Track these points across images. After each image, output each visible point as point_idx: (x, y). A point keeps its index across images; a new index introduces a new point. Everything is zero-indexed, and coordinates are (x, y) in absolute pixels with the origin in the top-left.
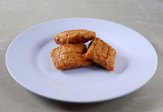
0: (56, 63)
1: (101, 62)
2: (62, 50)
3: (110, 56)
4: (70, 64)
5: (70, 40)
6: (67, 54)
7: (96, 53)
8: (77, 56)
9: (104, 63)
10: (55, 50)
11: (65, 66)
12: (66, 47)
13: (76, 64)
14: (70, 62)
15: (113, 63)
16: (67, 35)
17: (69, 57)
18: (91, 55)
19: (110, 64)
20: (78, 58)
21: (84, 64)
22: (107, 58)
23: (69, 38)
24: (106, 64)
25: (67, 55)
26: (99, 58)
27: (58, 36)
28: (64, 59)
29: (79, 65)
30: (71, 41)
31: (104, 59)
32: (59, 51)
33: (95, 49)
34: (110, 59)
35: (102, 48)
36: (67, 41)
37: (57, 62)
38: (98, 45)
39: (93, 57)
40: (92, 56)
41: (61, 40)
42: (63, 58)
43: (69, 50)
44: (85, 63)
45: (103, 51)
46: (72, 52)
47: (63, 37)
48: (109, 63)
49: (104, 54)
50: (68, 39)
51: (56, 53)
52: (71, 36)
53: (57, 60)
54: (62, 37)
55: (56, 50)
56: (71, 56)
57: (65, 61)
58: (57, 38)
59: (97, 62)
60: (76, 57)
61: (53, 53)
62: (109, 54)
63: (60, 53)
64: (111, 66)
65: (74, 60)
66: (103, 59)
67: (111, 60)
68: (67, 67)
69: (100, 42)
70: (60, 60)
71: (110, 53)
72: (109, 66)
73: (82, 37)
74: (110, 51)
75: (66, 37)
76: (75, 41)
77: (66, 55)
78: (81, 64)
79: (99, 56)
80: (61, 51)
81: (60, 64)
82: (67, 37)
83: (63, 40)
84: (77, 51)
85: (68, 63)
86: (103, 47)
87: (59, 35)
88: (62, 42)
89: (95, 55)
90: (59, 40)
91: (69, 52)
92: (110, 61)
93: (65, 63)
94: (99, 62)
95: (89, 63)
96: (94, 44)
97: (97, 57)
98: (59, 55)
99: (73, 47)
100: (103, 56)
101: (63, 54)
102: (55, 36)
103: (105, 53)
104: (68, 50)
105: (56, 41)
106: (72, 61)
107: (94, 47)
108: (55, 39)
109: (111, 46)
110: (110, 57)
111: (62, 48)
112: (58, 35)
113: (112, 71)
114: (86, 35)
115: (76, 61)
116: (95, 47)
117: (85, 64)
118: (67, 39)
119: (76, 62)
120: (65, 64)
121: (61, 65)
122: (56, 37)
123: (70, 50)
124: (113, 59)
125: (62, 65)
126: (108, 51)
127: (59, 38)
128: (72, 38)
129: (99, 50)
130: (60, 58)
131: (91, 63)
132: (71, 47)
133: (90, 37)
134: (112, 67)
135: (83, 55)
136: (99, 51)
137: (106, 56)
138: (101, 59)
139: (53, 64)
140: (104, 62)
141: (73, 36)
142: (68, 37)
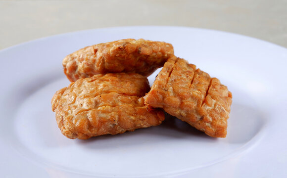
0: (66, 121)
1: (188, 114)
2: (82, 88)
3: (213, 98)
4: (102, 122)
5: (103, 63)
6: (95, 96)
7: (174, 90)
8: (123, 102)
9: (199, 117)
10: (62, 92)
11: (90, 126)
12: (92, 81)
13: (119, 120)
14: (104, 115)
15: (222, 115)
16: (96, 51)
17: (101, 104)
18: (161, 93)
19: (214, 119)
20: (126, 106)
21: (143, 120)
22: (205, 101)
23: (102, 59)
24: (202, 119)
25: (96, 98)
26: (182, 103)
27: (73, 59)
28: (87, 108)
29: (129, 125)
30: (106, 64)
31: (198, 105)
32: (74, 91)
33: (170, 80)
34: (215, 105)
35: (191, 77)
36: (97, 68)
37: (69, 118)
38: (180, 72)
39: (166, 99)
40: (164, 97)
41: (80, 66)
42: (85, 106)
43: (101, 86)
44: (145, 117)
45: (193, 85)
46: (108, 92)
47: (85, 57)
48: (211, 115)
49: (196, 92)
50: (97, 61)
51: (65, 99)
52: (105, 52)
53: (67, 114)
54: (82, 60)
55: (68, 91)
56: (105, 101)
57: (89, 114)
58: (69, 65)
59: (178, 112)
60: (120, 104)
61: (59, 98)
62: (210, 94)
63: (76, 97)
64: (219, 123)
65: (113, 111)
66: (194, 105)
67: (217, 109)
68: (94, 132)
69: (185, 66)
70: (75, 111)
71: (212, 91)
72: (212, 123)
73: (137, 52)
74: (214, 87)
75: (92, 57)
76: (117, 64)
77: (93, 100)
78: (134, 121)
79: (182, 98)
80: (80, 92)
81: (76, 121)
82: (96, 56)
83: (86, 66)
84: (123, 91)
85: (97, 119)
86: (194, 77)
87: (75, 55)
88: (82, 72)
89: (172, 94)
90: (74, 68)
91: (101, 92)
92: (214, 110)
93: (90, 119)
94: (183, 113)
95: (157, 118)
96: (169, 69)
97: (177, 100)
98: (74, 102)
99: (112, 81)
100: (193, 97)
101: (85, 97)
102: (65, 59)
103: (199, 90)
104: (97, 88)
105: (67, 72)
106: (109, 112)
107: (169, 76)
108: (65, 66)
109: (217, 78)
110: (214, 101)
111: (83, 85)
112: (71, 55)
113: (220, 139)
114: (145, 46)
115: (119, 112)
116: (172, 75)
117: (145, 122)
118: (94, 61)
119: (120, 116)
120: (89, 121)
121: (78, 124)
122: (66, 62)
123: (105, 86)
124: (223, 106)
125: (82, 124)
126: (209, 86)
127: (75, 63)
128: (108, 55)
129: (182, 83)
130: (75, 107)
131: (162, 118)
132: (108, 81)
133: (156, 52)
134: (219, 127)
135: (140, 100)
136: (184, 86)
137: (203, 96)
138: (190, 106)
139: (57, 126)
140: (198, 112)
141: (112, 49)
142: (99, 54)
